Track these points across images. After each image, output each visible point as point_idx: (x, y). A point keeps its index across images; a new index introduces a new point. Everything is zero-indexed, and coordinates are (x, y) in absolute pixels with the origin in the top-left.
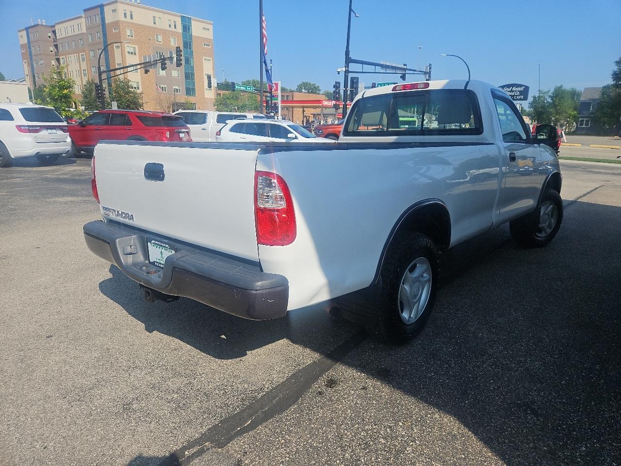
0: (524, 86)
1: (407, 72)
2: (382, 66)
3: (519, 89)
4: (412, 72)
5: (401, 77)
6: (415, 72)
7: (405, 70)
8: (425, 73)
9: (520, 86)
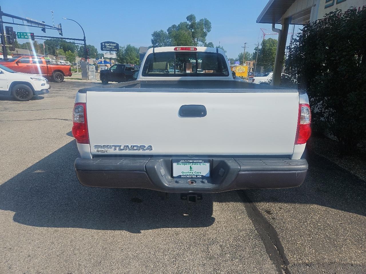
0: (116, 43)
1: (46, 27)
2: (28, 21)
3: (114, 45)
4: (50, 28)
5: (42, 30)
6: (52, 28)
7: (45, 25)
8: (58, 29)
9: (114, 43)
